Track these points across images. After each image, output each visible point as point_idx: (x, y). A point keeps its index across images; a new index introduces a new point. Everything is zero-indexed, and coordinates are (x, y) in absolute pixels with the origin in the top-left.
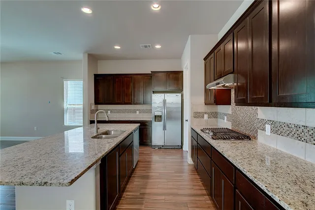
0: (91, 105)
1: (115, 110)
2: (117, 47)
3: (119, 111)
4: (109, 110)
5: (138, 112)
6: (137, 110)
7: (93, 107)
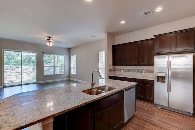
0: (110, 66)
1: (126, 69)
2: (123, 22)
3: (129, 71)
4: (122, 69)
5: (143, 72)
6: (143, 70)
7: (111, 67)
